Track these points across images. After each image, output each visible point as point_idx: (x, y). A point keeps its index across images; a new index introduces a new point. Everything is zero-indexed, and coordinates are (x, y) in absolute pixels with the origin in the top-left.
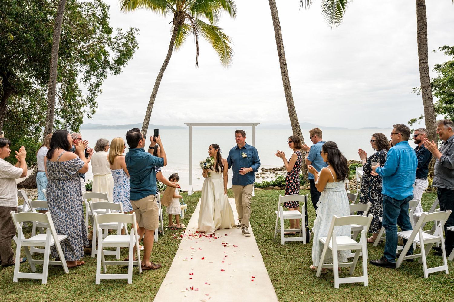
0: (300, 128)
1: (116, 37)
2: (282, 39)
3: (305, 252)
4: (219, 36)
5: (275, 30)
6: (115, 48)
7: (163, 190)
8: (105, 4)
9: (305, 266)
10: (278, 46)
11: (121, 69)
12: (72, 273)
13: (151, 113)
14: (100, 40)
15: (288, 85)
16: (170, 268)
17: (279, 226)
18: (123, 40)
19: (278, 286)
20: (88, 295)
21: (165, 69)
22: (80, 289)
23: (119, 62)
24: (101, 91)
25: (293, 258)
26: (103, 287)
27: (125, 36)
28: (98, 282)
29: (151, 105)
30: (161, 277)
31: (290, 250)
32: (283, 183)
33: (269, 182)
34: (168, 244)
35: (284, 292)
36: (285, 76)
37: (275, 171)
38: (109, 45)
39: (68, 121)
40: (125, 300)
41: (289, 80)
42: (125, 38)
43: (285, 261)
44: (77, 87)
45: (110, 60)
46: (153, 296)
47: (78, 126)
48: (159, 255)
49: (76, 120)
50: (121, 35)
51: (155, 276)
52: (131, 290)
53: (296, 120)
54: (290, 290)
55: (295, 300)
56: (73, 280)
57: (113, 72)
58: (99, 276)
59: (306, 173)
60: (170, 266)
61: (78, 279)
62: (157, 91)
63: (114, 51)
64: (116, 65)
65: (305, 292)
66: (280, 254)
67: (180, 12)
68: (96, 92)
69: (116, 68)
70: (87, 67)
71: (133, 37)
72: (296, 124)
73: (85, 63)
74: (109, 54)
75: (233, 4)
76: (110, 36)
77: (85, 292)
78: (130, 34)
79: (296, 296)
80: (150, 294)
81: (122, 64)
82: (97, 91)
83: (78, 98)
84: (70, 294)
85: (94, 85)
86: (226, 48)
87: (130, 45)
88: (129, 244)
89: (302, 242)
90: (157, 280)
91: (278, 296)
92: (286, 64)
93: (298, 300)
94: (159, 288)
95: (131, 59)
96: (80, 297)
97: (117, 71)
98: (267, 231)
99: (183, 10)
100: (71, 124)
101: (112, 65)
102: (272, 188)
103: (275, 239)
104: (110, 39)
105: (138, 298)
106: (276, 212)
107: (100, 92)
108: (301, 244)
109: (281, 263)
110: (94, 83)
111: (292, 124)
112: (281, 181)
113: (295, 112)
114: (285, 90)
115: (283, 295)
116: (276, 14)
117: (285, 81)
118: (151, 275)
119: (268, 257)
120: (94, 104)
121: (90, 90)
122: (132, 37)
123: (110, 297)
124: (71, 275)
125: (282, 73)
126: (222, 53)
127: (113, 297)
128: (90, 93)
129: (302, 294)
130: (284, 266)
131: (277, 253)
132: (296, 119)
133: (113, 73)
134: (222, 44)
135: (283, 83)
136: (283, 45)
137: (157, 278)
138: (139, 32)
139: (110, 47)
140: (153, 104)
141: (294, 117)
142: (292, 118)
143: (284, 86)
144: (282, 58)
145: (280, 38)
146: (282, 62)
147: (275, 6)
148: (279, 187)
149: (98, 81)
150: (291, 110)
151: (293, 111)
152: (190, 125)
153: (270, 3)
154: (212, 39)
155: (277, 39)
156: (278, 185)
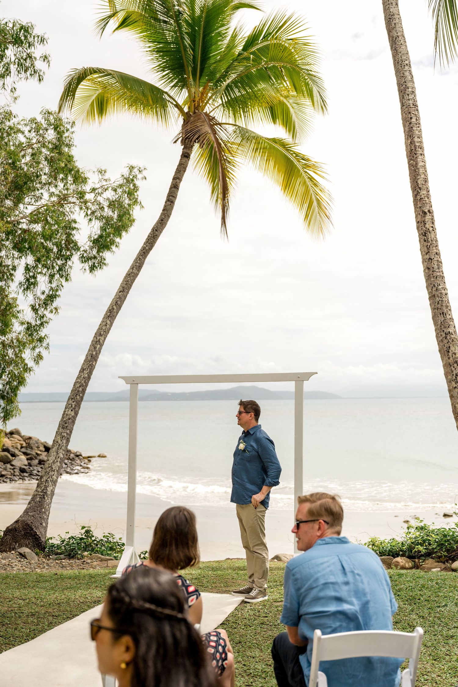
1: (94, 190)
2: (421, 148)
4: (296, 162)
5: (404, 126)
6: (93, 213)
10: (410, 165)
11: (104, 259)
14: (63, 199)
15: (436, 266)
18: (110, 194)
24: (56, 309)
27: (116, 184)
36: (426, 244)
38: (81, 209)
42: (115, 190)
47: (16, 389)
50: (104, 183)
57: (87, 266)
63: (90, 220)
64: (95, 252)
67: (195, 113)
68: (47, 312)
69: (95, 257)
71: (134, 185)
74: (77, 226)
75: (317, 80)
76: (84, 188)
78: (129, 181)
81: (107, 247)
82: (49, 311)
85: (43, 297)
86: (315, 191)
97: (96, 265)
102: (389, 561)
104: (81, 195)
107: (54, 311)
110: (43, 293)
111: (446, 375)
113: (455, 342)
114: (426, 281)
116: (409, 85)
117: (428, 257)
120: (41, 340)
121: (34, 309)
122: (131, 186)
125: (419, 235)
126: (306, 206)
128: (35, 316)
133: (87, 268)
134: (305, 182)
135: (423, 263)
136: (423, 162)
138: (145, 173)
139: (83, 214)
141: (450, 354)
142: (447, 358)
143: (425, 270)
144: (418, 197)
145: (417, 144)
146: (419, 206)
147: (407, 68)
148: (408, 560)
149: (52, 288)
150: (444, 335)
151: (448, 338)
152: (133, 381)
153: (394, 60)
154: (279, 171)
155: (409, 147)
156: (406, 554)
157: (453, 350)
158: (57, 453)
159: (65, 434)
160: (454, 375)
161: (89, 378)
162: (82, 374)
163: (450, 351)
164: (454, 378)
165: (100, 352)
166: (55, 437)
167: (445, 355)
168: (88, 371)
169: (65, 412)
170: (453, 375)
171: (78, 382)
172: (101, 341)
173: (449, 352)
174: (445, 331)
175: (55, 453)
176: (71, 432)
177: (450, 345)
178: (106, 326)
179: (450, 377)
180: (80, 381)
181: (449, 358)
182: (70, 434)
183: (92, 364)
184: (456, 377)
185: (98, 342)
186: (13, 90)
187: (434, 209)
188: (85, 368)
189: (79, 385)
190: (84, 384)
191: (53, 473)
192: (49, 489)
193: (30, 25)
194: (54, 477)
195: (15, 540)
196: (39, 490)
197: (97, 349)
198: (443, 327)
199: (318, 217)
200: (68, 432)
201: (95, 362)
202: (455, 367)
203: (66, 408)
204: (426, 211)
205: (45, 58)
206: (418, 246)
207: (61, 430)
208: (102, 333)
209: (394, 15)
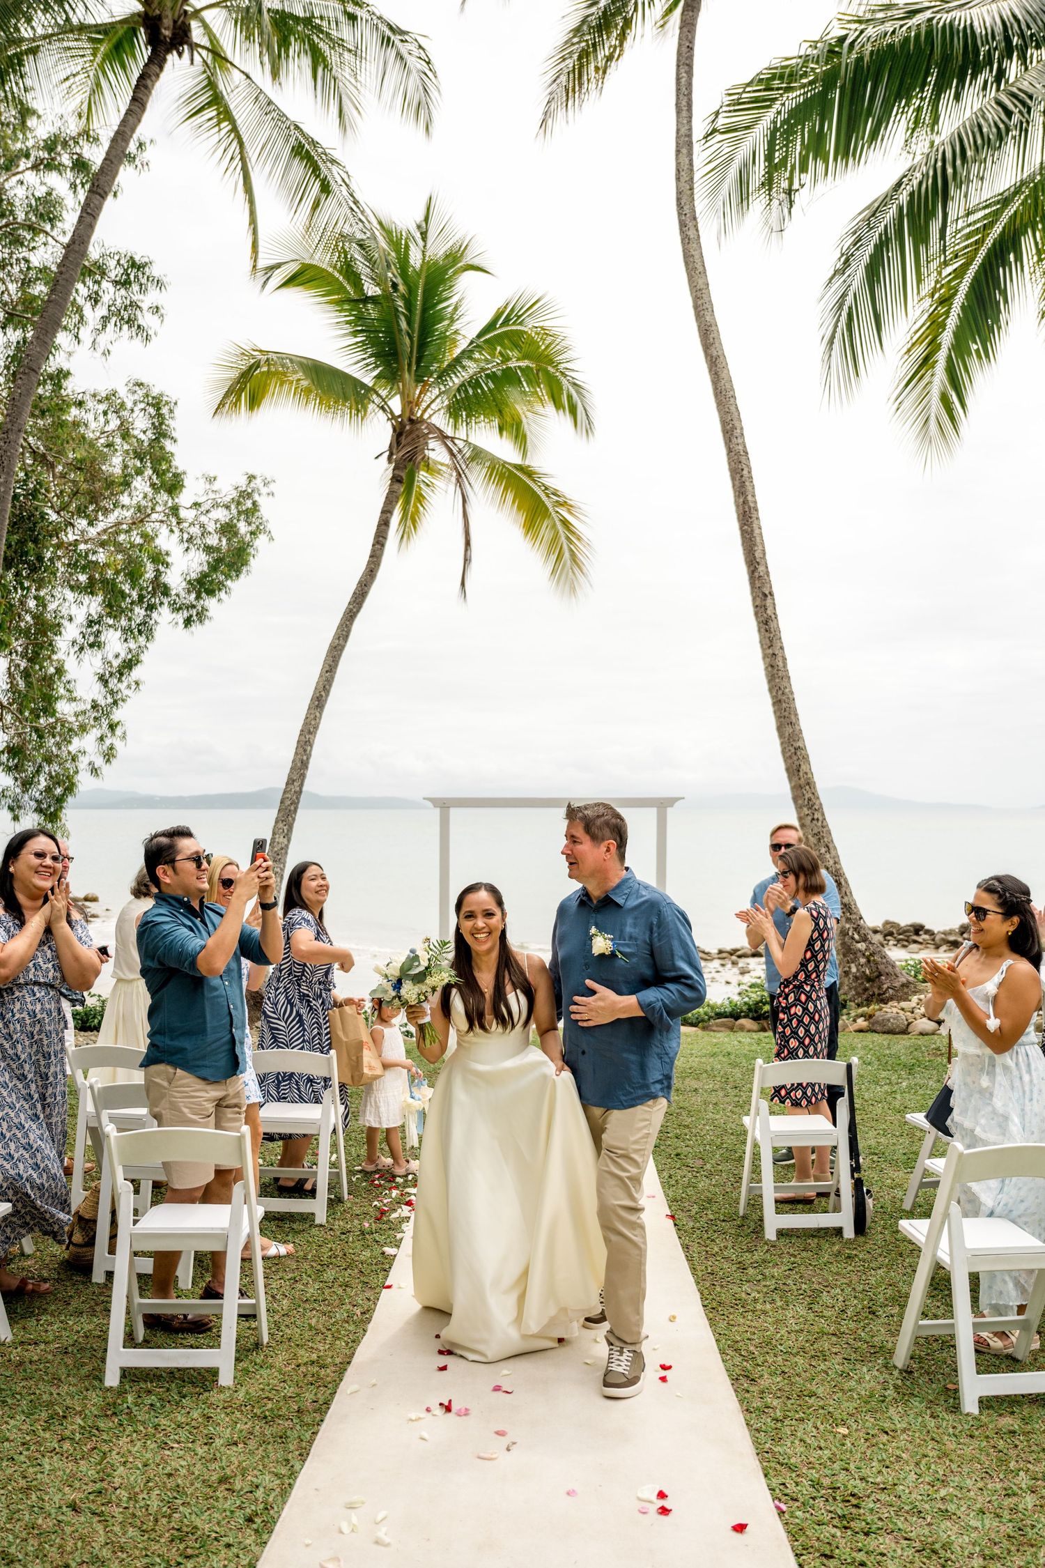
0: (823, 814)
1: (196, 505)
2: (757, 510)
3: (850, 1268)
4: (544, 498)
5: (733, 479)
6: (190, 540)
8: (161, 395)
9: (852, 1325)
10: (743, 532)
11: (207, 609)
12: (22, 1343)
13: (308, 759)
14: (142, 515)
15: (781, 664)
16: (370, 1327)
17: (756, 1169)
18: (221, 515)
19: (757, 1403)
20: (77, 1427)
21: (358, 611)
22: (50, 1404)
23: (204, 585)
24: (138, 682)
25: (809, 1293)
26: (130, 1398)
27: (228, 499)
28: (112, 1379)
29: (310, 733)
30: (338, 1360)
31: (798, 1260)
33: (719, 1002)
34: (363, 1233)
35: (779, 1425)
36: (767, 635)
38: (172, 531)
39: (26, 784)
40: (206, 1448)
41: (782, 648)
42: (228, 507)
43: (779, 1304)
44: (60, 671)
45: (175, 579)
46: (308, 1435)
47: (60, 800)
48: (329, 1274)
49: (55, 780)
50: (212, 496)
51: (314, 1357)
52: (228, 1411)
53: (808, 784)
54: (802, 1420)
55: (820, 1457)
56: (25, 1371)
57: (180, 617)
58: (119, 1357)
59: (847, 973)
60: (369, 1320)
61: (41, 1366)
62: (330, 686)
63: (187, 549)
64: (193, 596)
65: (855, 1427)
66: (760, 1277)
67: (411, 421)
68: (122, 686)
69: (193, 607)
70: (94, 605)
71: (255, 503)
73: (90, 589)
74: (169, 560)
76: (177, 500)
77: (65, 1417)
78: (245, 495)
79: (823, 1445)
80: (298, 1427)
81: (211, 593)
82: (125, 684)
83: (64, 708)
84: (12, 1422)
85: (116, 663)
86: (568, 538)
87: (243, 528)
88: (224, 1238)
89: (839, 1231)
90: (323, 1372)
91: (756, 1443)
92: (771, 594)
93: (830, 1459)
94: (327, 1403)
95: (242, 576)
96: (47, 1435)
97: (193, 617)
98: (712, 1188)
99: (422, 415)
100: (37, 795)
101: (177, 595)
102: (730, 1024)
103: (744, 1217)
104: (175, 510)
105: (252, 1444)
106: (746, 1120)
108: (835, 1240)
109: (765, 1312)
110: (117, 656)
111: (795, 799)
112: (761, 1001)
113: (806, 758)
114: (769, 682)
115: (777, 1440)
116: (737, 424)
117: (770, 651)
118: (301, 1352)
119: (718, 1289)
120: (112, 727)
121: (103, 680)
122: (249, 504)
123: (154, 1435)
124: (19, 1349)
125: (759, 623)
126: (553, 558)
127: (166, 1435)
128: (103, 690)
129: (844, 1436)
130: (777, 1322)
131: (751, 1271)
132: (810, 783)
133: (181, 621)
134: (554, 525)
135: (764, 658)
136: (760, 528)
137: (323, 1367)
139: (175, 537)
140: (316, 728)
141: (801, 774)
142: (797, 778)
143: (766, 669)
144: (756, 574)
145: (752, 505)
146: (758, 585)
147: (732, 400)
148: (753, 1021)
149: (130, 651)
150: (793, 750)
151: (798, 753)
152: (444, 804)
153: (715, 389)
154: (519, 508)
155: (741, 508)
156: (751, 1015)
157: (806, 769)
160: (808, 799)
162: (292, 786)
163: (802, 769)
165: (310, 755)
167: (796, 774)
168: (299, 782)
170: (806, 798)
172: (310, 741)
173: (799, 770)
174: (794, 744)
177: (802, 762)
179: (800, 802)
180: (289, 795)
183: (303, 770)
185: (307, 742)
186: (107, 353)
187: (775, 590)
188: (294, 777)
193: (147, 260)
197: (307, 751)
198: (793, 739)
199: (571, 573)
202: (809, 790)
204: (767, 592)
205: (156, 310)
206: (755, 637)
208: (309, 729)
209: (711, 326)
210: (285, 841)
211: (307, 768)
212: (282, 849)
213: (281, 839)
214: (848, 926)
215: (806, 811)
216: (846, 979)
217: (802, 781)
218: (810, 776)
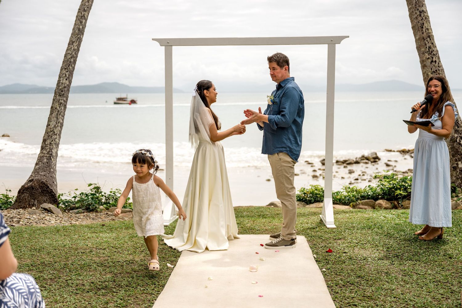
0: (439, 58)
7: (107, 209)
29: (84, 10)
32: (398, 192)
33: (363, 189)
37: (348, 164)
53: (429, 37)
72: (429, 48)
102: (372, 204)
111: (418, 48)
112: (394, 188)
113: (427, 18)
132: (430, 37)
140: (90, 8)
141: (424, 30)
142: (421, 33)
148: (388, 202)
150: (418, 13)
151: (422, 15)
152: (168, 43)
156: (386, 197)
157: (427, 26)
158: (57, 118)
159: (63, 101)
160: (428, 48)
161: (78, 50)
162: (72, 46)
163: (424, 27)
164: (427, 50)
165: (85, 26)
166: (53, 103)
167: (419, 30)
168: (77, 44)
169: (59, 81)
170: (426, 47)
171: (69, 53)
172: (86, 16)
173: (422, 28)
174: (420, 9)
175: (55, 119)
176: (67, 99)
177: (424, 22)
178: (89, 2)
179: (423, 49)
180: (70, 52)
181: (423, 33)
182: (66, 102)
183: (80, 37)
184: (429, 50)
185: (83, 17)
188: (74, 40)
189: (70, 56)
190: (75, 56)
191: (56, 136)
192: (53, 151)
194: (57, 140)
195: (33, 196)
196: (44, 152)
197: (83, 23)
198: (417, 6)
200: (65, 99)
201: (82, 35)
202: (428, 41)
203: (60, 77)
207: (58, 97)
208: (86, 9)
210: (67, 82)
211: (83, 34)
212: (65, 87)
213: (64, 81)
214: (456, 135)
215: (427, 55)
216: (454, 172)
217: (425, 35)
218: (430, 31)
